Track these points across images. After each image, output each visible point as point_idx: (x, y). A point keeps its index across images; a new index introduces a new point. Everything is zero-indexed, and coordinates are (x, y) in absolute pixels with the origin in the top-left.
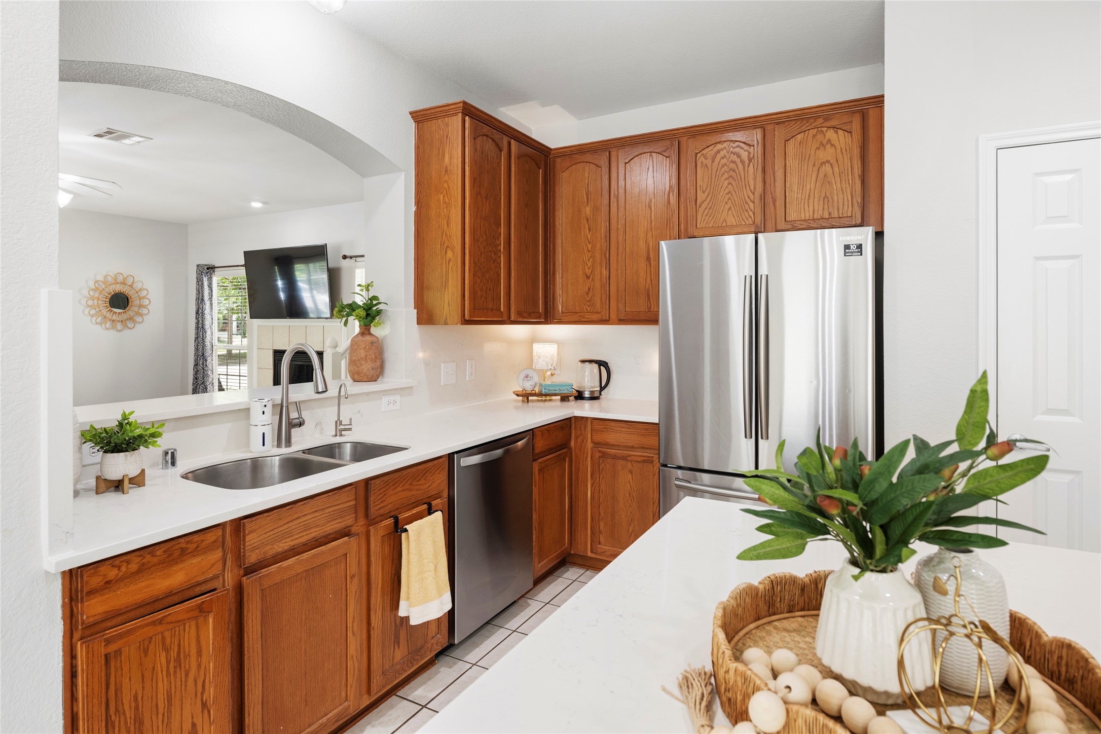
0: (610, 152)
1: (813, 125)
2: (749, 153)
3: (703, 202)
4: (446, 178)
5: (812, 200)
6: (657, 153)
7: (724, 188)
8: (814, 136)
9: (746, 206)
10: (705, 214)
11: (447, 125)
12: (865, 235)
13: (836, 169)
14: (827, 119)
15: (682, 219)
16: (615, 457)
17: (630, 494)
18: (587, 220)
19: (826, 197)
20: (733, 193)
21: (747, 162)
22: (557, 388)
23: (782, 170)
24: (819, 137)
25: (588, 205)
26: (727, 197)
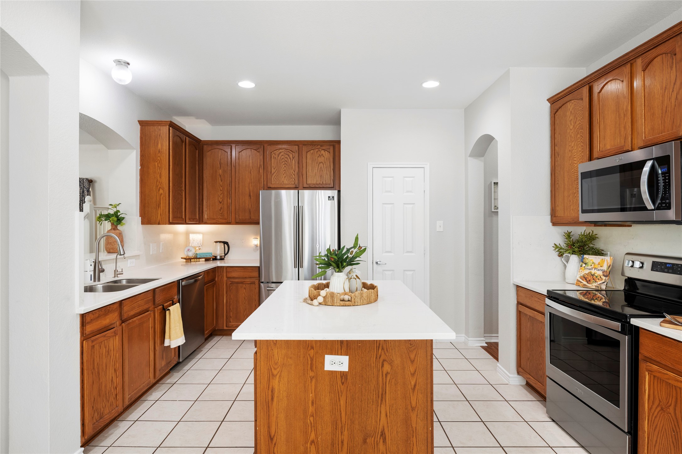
0: (231, 146)
1: (317, 148)
2: (293, 155)
3: (274, 173)
4: (159, 155)
5: (316, 176)
6: (254, 149)
7: (283, 168)
8: (317, 152)
9: (292, 176)
10: (275, 178)
11: (160, 130)
12: (334, 194)
14: (321, 146)
15: (265, 179)
16: (238, 283)
17: (244, 298)
18: (220, 176)
19: (321, 176)
20: (287, 171)
21: (292, 158)
22: (205, 255)
23: (305, 164)
24: (319, 152)
25: (220, 169)
26: (284, 172)
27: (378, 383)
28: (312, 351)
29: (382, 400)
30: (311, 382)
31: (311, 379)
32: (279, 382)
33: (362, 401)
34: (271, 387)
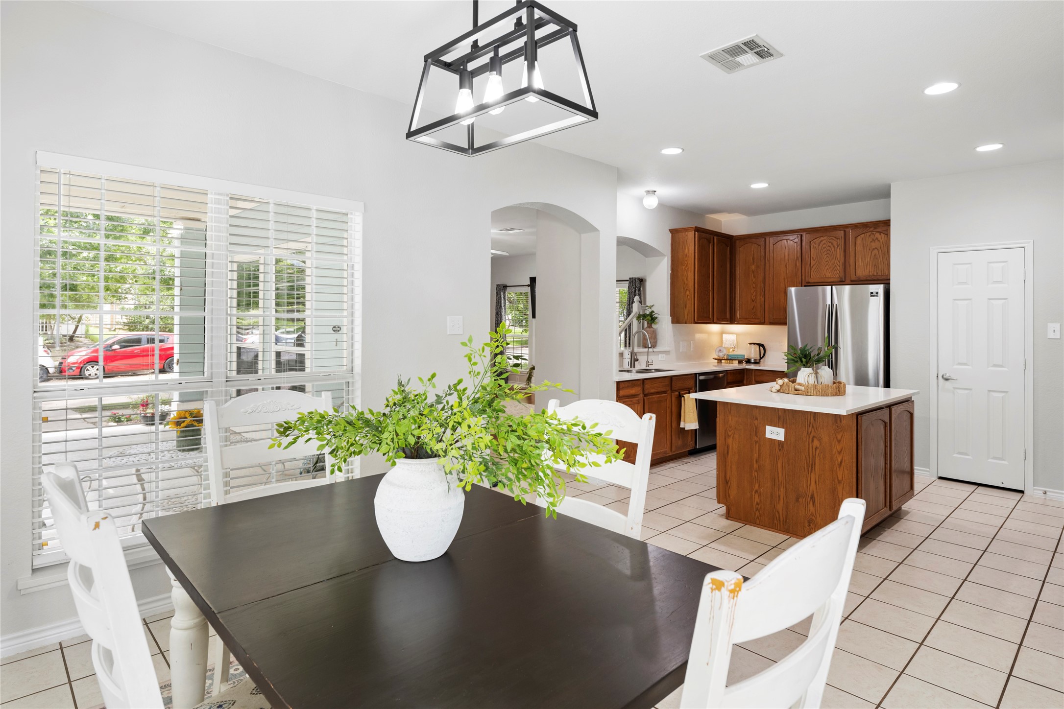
0: (765, 238)
1: (867, 231)
2: (837, 242)
3: (814, 265)
4: (686, 259)
5: (868, 267)
6: (790, 240)
7: (824, 259)
8: (870, 236)
9: (836, 268)
10: (815, 271)
11: (687, 235)
12: (880, 288)
13: (880, 252)
14: (875, 228)
15: (803, 273)
18: (753, 272)
19: (874, 265)
20: (829, 261)
21: (836, 247)
22: (736, 357)
23: (854, 251)
24: (872, 236)
25: (753, 264)
26: (826, 263)
27: (809, 455)
28: (756, 421)
29: (812, 469)
30: (755, 445)
31: (756, 443)
32: (733, 441)
33: (795, 467)
34: (727, 443)
